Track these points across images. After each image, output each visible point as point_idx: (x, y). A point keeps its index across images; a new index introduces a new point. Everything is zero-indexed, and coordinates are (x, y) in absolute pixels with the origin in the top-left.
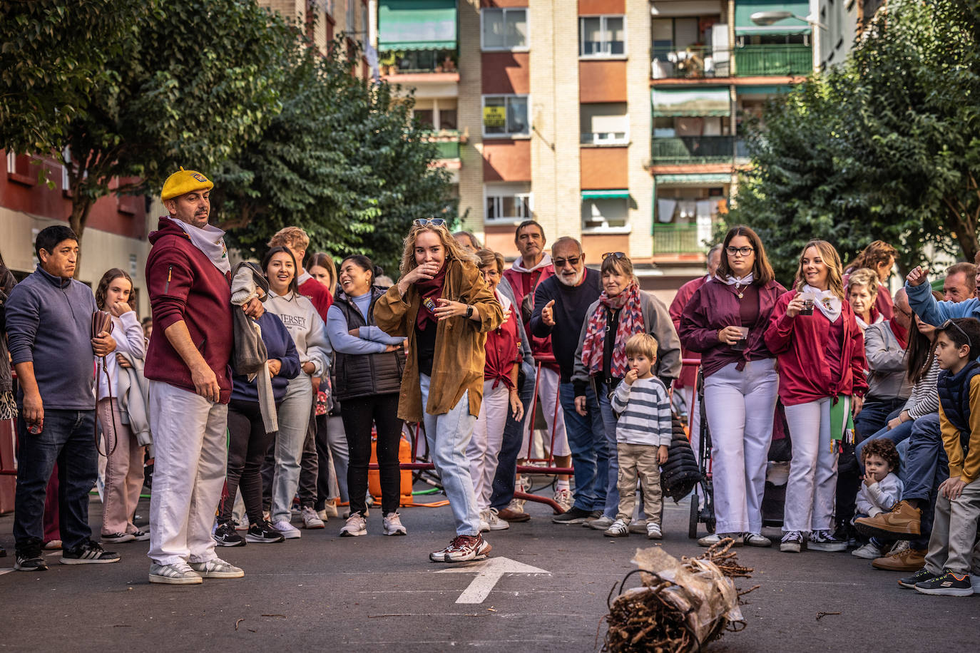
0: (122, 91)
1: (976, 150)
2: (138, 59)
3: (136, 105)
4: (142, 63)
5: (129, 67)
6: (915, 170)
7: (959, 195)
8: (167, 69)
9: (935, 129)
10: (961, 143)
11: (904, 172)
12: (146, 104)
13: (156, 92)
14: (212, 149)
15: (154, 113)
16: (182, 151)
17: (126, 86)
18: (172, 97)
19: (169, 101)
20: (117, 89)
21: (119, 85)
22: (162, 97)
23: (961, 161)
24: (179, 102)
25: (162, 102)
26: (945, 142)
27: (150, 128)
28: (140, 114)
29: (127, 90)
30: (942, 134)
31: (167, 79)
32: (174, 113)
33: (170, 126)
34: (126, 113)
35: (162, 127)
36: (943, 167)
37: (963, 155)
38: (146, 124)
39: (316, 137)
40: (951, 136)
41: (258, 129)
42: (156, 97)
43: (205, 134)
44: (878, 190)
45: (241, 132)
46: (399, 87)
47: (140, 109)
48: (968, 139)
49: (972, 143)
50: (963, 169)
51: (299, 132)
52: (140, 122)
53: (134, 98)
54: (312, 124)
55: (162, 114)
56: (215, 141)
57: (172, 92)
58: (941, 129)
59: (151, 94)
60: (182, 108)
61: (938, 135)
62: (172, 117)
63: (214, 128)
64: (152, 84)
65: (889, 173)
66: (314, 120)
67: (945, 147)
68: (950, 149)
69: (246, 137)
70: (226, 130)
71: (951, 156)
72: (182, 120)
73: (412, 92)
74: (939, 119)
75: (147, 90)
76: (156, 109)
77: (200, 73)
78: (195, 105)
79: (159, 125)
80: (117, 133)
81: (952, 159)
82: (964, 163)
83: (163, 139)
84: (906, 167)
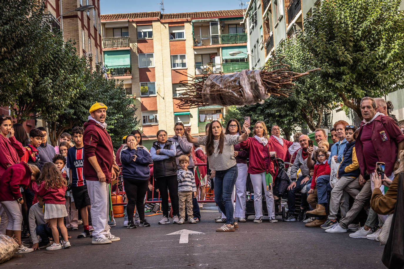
0: (33, 84)
1: (311, 93)
2: (38, 74)
3: (38, 89)
4: (39, 75)
5: (35, 76)
6: (292, 100)
7: (307, 108)
8: (48, 76)
9: (298, 86)
10: (306, 91)
11: (289, 101)
12: (42, 88)
13: (45, 84)
14: (64, 102)
15: (44, 91)
16: (54, 103)
17: (34, 83)
18: (50, 86)
19: (49, 87)
20: (32, 84)
21: (32, 82)
22: (47, 86)
23: (307, 96)
24: (52, 87)
25: (47, 87)
26: (301, 90)
27: (43, 96)
28: (39, 92)
29: (34, 84)
30: (300, 88)
31: (48, 80)
32: (51, 91)
33: (50, 95)
34: (34, 92)
35: (47, 96)
36: (301, 99)
37: (307, 95)
38: (42, 95)
39: (94, 97)
40: (303, 88)
41: (78, 95)
42: (45, 86)
43: (61, 97)
44: (280, 107)
45: (73, 96)
46: (118, 80)
47: (39, 90)
48: (309, 89)
49: (310, 90)
50: (308, 99)
51: (88, 96)
52: (40, 94)
53: (37, 87)
54: (92, 93)
55: (47, 91)
56: (65, 99)
57: (50, 84)
58: (300, 86)
59: (43, 85)
60: (53, 89)
61: (299, 88)
62: (50, 92)
63: (64, 95)
64: (43, 82)
65: (284, 101)
66: (93, 92)
67: (302, 92)
68: (303, 93)
69: (74, 98)
70: (68, 96)
71: (303, 95)
72: (53, 93)
73: (122, 81)
74: (299, 83)
75: (41, 84)
76: (45, 90)
77: (59, 77)
78: (57, 88)
79: (46, 95)
80: (32, 98)
81: (304, 96)
82: (308, 97)
83: (47, 100)
84: (289, 99)
